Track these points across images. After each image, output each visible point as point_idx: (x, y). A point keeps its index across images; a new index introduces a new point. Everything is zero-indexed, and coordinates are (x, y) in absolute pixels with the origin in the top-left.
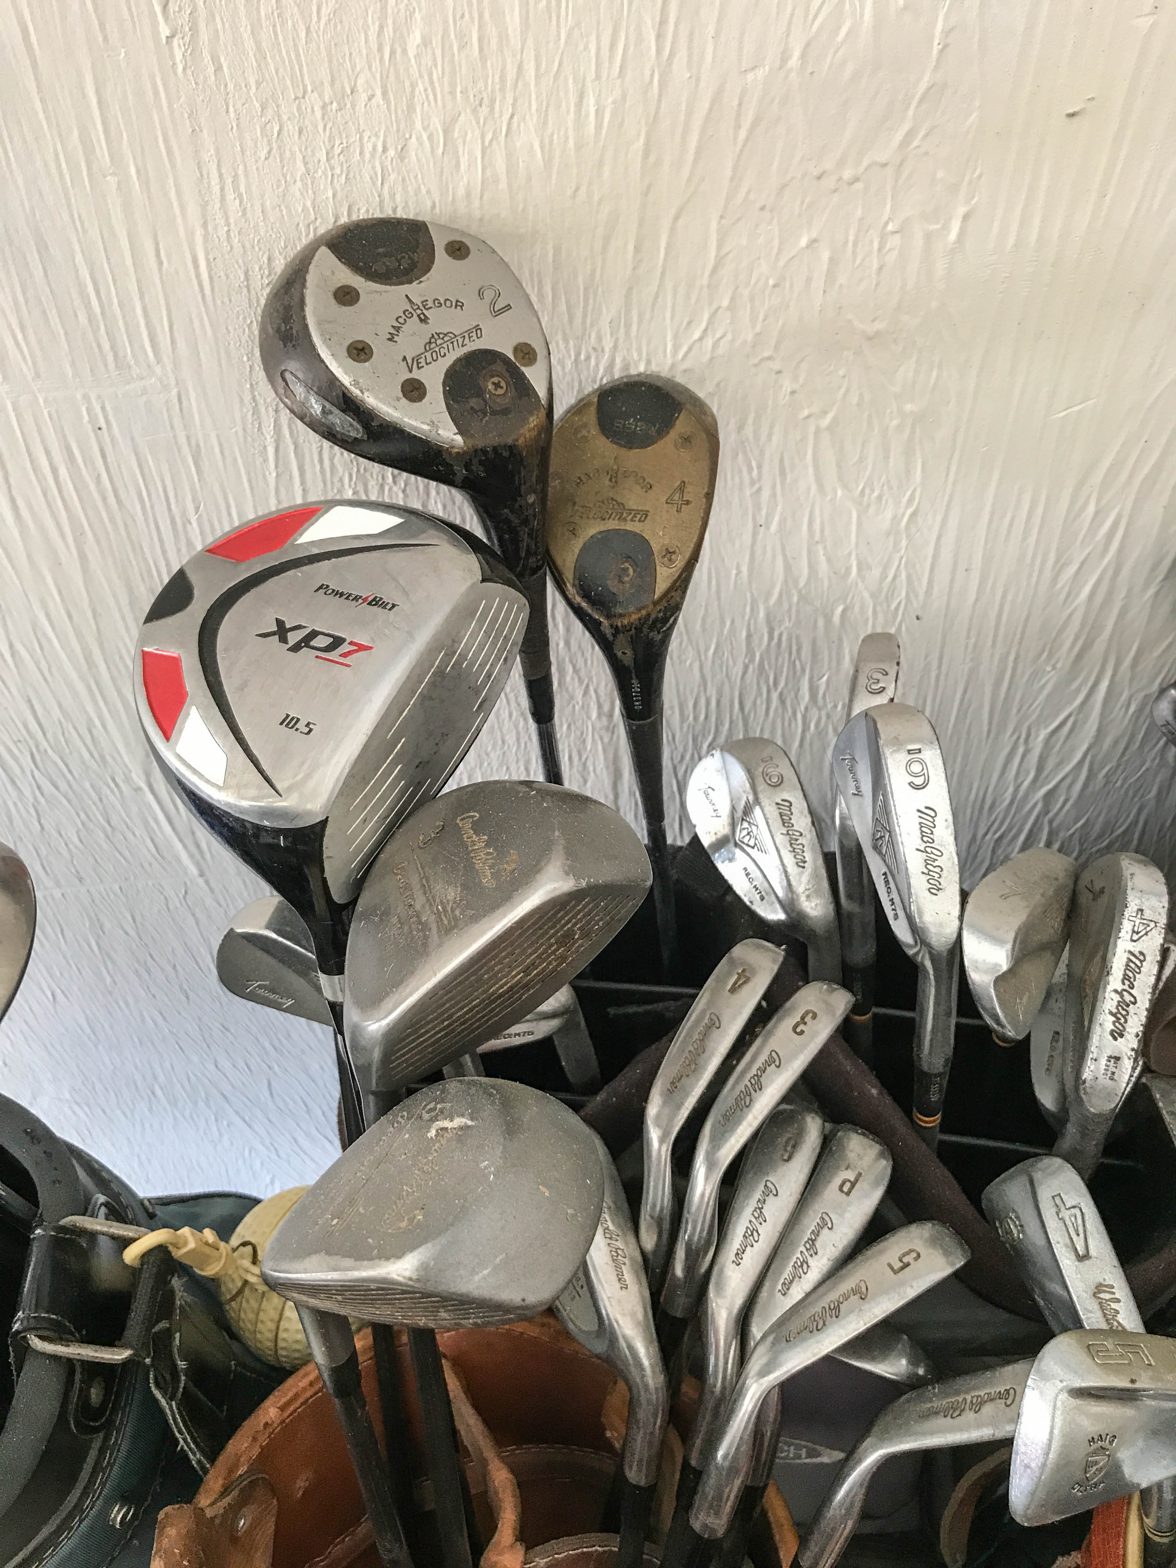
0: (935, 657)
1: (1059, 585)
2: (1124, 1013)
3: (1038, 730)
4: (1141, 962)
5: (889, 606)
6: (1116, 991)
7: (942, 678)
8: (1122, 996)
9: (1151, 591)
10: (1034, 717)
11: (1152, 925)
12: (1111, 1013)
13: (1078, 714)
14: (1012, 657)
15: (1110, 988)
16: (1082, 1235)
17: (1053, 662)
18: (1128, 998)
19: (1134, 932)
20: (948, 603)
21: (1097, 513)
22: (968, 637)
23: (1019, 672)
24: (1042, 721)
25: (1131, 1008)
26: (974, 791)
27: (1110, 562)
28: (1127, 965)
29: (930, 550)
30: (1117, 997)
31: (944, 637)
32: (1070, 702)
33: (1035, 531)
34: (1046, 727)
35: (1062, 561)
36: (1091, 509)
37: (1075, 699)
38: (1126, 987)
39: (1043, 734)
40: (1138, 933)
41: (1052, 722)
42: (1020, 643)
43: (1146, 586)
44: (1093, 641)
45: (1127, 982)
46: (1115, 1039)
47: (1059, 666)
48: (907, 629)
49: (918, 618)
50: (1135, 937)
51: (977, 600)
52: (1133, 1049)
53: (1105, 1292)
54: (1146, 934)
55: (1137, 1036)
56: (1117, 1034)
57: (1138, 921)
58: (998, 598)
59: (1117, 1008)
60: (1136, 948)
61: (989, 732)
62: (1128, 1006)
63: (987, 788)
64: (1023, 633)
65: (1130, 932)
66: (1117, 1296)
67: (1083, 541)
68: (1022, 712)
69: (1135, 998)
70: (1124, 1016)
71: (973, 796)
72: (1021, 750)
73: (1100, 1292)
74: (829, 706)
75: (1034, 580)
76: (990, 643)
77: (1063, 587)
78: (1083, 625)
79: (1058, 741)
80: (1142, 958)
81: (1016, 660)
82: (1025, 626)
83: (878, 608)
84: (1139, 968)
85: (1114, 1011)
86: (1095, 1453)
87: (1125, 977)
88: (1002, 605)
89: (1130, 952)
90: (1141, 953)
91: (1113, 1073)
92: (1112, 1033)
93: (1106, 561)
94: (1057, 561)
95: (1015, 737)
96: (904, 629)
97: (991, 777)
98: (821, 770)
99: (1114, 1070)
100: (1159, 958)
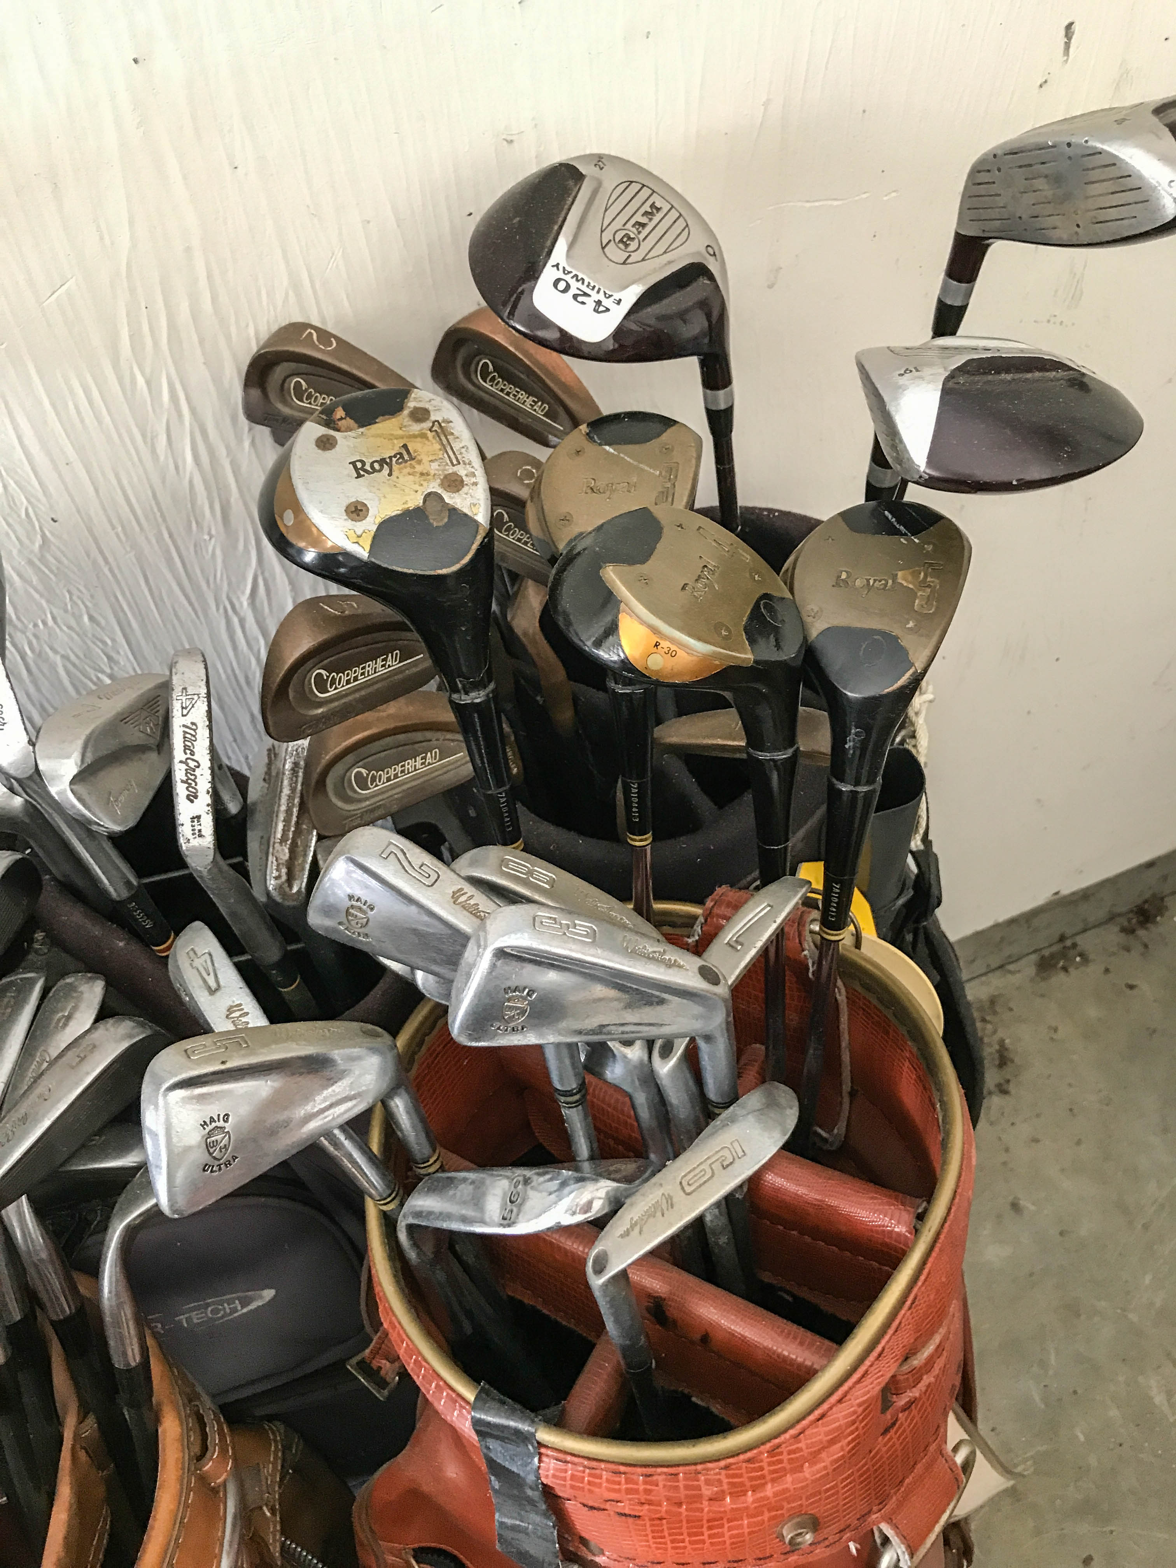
0: (95, 553)
1: (162, 458)
2: (193, 777)
3: (238, 598)
4: (195, 730)
5: (19, 516)
6: (181, 762)
7: (116, 571)
8: (187, 765)
9: (247, 444)
10: (225, 587)
11: (196, 697)
12: (182, 781)
13: (263, 573)
14: (166, 535)
15: (176, 761)
16: (212, 974)
17: (206, 530)
18: (192, 764)
19: (183, 708)
20: (73, 500)
21: (148, 383)
22: (113, 528)
23: (182, 548)
24: (234, 587)
25: (198, 772)
26: (221, 671)
27: (191, 424)
28: (185, 737)
29: (19, 453)
30: (184, 767)
31: (90, 531)
32: (248, 564)
33: (104, 412)
34: (243, 593)
35: (149, 435)
36: (141, 381)
37: (249, 559)
38: (189, 756)
39: (245, 600)
40: (186, 708)
41: (246, 586)
42: (164, 520)
43: (240, 441)
44: (228, 502)
45: (188, 752)
46: (192, 802)
47: (213, 532)
48: (51, 532)
49: (54, 521)
50: (185, 712)
51: (97, 490)
52: (208, 805)
53: (235, 1011)
54: (193, 706)
55: (208, 792)
56: (192, 797)
57: (184, 698)
58: (114, 481)
59: (186, 775)
60: (187, 721)
61: (194, 609)
62: (194, 771)
63: (231, 664)
64: (160, 509)
65: (180, 709)
66: (245, 1011)
67: (154, 411)
68: (212, 586)
69: (197, 762)
70: (194, 781)
71: (223, 676)
72: (235, 620)
73: (231, 1013)
74: (31, 626)
75: (136, 459)
76: (137, 529)
77: (166, 458)
78: (207, 488)
79: (262, 603)
80: (194, 727)
81: (171, 536)
82: (158, 504)
83: (10, 520)
84: (194, 736)
85: (185, 778)
86: (210, 1134)
87: (186, 747)
88: (122, 488)
89: (184, 726)
90: (193, 724)
91: (200, 831)
92: (188, 797)
93: (187, 424)
94: (144, 436)
95: (221, 610)
96: (47, 533)
97: (227, 655)
98: (66, 691)
99: (199, 828)
100: (207, 723)
